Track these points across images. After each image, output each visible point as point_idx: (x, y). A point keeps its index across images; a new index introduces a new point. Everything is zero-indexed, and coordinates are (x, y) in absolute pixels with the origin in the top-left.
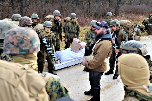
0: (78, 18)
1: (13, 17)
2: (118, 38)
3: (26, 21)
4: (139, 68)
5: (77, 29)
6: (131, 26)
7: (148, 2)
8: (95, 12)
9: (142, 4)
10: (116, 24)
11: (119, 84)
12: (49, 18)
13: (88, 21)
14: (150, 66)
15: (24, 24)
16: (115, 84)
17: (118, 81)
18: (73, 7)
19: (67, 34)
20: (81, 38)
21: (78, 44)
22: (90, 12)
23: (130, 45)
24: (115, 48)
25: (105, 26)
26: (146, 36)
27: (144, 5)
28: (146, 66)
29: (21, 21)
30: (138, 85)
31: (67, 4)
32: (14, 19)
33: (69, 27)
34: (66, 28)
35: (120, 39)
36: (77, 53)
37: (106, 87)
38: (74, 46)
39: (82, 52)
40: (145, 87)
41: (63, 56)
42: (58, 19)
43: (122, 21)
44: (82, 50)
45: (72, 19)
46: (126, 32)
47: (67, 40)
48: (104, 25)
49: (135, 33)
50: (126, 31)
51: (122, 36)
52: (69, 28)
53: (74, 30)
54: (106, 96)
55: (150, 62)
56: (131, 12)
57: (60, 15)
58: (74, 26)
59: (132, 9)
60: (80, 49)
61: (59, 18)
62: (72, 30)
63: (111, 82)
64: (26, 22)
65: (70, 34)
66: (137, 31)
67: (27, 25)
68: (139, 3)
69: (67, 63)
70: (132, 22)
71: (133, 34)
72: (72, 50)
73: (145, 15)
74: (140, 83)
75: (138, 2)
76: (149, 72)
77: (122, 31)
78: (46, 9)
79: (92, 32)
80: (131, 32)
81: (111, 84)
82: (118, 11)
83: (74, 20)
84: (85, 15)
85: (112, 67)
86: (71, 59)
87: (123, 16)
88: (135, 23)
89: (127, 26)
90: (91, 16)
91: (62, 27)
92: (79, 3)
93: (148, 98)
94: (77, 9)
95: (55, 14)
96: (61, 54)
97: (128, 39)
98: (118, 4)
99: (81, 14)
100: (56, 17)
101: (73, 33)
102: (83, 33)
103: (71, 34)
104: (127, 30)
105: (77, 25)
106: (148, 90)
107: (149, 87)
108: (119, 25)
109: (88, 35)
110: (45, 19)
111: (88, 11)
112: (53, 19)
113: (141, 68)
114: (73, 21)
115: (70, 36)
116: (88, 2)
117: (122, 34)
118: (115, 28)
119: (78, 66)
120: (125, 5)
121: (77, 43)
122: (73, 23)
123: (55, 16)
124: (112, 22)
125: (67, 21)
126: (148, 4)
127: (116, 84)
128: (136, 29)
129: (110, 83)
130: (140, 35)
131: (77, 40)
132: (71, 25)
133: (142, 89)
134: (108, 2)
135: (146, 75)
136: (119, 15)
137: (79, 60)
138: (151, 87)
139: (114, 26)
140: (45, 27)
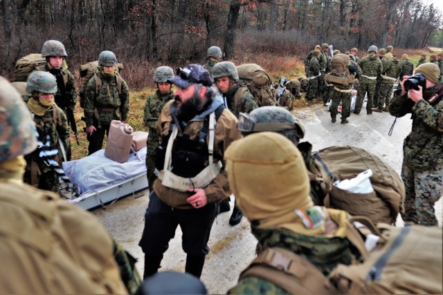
0: (121, 65)
5: (119, 95)
6: (265, 78)
7: (303, 23)
8: (171, 48)
9: (290, 28)
10: (229, 74)
11: (247, 237)
12: (29, 64)
16: (235, 237)
17: (244, 228)
18: (106, 36)
19: (91, 111)
20: (135, 122)
21: (127, 136)
22: (155, 50)
25: (203, 79)
26: (304, 106)
27: (294, 31)
28: (296, 156)
31: (86, 26)
33: (97, 89)
34: (86, 93)
36: (125, 164)
37: (214, 248)
38: (115, 143)
39: (138, 159)
40: (300, 213)
41: (83, 174)
42: (57, 67)
44: (138, 153)
45: (105, 68)
46: (254, 96)
47: (92, 128)
48: (200, 77)
49: (279, 101)
51: (243, 106)
52: (97, 92)
53: (111, 99)
54: (215, 273)
56: (264, 49)
57: (66, 54)
58: (110, 86)
59: (266, 42)
60: (131, 152)
62: (105, 99)
63: (226, 233)
65: (100, 109)
66: (281, 96)
68: (283, 25)
69: (95, 196)
71: (271, 100)
72: (109, 156)
73: (299, 57)
74: (288, 205)
75: (280, 24)
77: (244, 93)
78: (21, 41)
79: (161, 100)
80: (267, 95)
81: (227, 238)
82: (232, 45)
83: (110, 71)
84: (143, 57)
86: (109, 183)
87: (246, 58)
88: (277, 75)
89: (256, 80)
91: (74, 89)
92: (122, 25)
93: (313, 243)
94: (119, 42)
95: (48, 51)
96: (77, 169)
98: (229, 27)
99: (129, 56)
100: (53, 61)
101: (111, 106)
102: (138, 107)
103: (103, 110)
104: (256, 90)
105: (120, 84)
106: (306, 221)
107: (308, 213)
108: (237, 78)
109: (151, 109)
110: (17, 68)
111: (152, 47)
112: (43, 66)
113: (286, 162)
114: (107, 74)
115: (102, 115)
116: (149, 20)
117: (243, 100)
119: (130, 200)
120: (248, 32)
121: (121, 135)
122: (107, 78)
123: (48, 58)
125: (88, 73)
126: (303, 28)
127: (238, 237)
128: (280, 91)
129: (222, 237)
130: (290, 106)
131: (122, 125)
132: (102, 83)
134: (205, 23)
135: (300, 182)
136: (234, 57)
137: (132, 184)
138: (315, 213)
139: (223, 78)
140: (38, 92)
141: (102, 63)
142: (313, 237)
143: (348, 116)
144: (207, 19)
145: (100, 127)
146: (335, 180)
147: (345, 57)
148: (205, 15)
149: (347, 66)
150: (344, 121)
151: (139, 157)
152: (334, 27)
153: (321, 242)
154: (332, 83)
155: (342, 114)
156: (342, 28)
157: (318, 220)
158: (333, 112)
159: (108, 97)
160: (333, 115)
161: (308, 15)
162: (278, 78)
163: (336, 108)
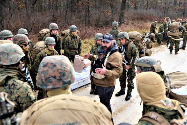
1: (2, 34)
2: (127, 52)
3: (22, 39)
4: (156, 85)
5: (78, 44)
6: (141, 38)
7: (156, 5)
8: (96, 20)
9: (150, 8)
11: (133, 106)
12: (44, 32)
13: (89, 32)
14: (165, 82)
15: (20, 43)
17: (132, 102)
19: (67, 51)
21: (82, 62)
22: (89, 21)
23: (144, 62)
24: (125, 65)
26: (157, 46)
27: (152, 9)
29: (16, 39)
30: (156, 100)
32: (3, 37)
33: (69, 42)
34: (65, 43)
35: (130, 53)
37: (119, 110)
39: (86, 71)
40: (162, 101)
42: (55, 34)
43: (131, 33)
44: (86, 69)
45: (73, 33)
46: (136, 46)
47: (67, 58)
50: (135, 44)
51: (131, 50)
52: (69, 43)
53: (75, 46)
55: (164, 78)
57: (58, 29)
58: (75, 40)
59: (139, 15)
60: (83, 68)
61: (56, 32)
62: (72, 46)
63: (124, 104)
64: (22, 41)
65: (70, 50)
66: (147, 42)
67: (23, 44)
68: (147, 7)
70: (141, 31)
71: (143, 47)
74: (158, 98)
75: (145, 6)
76: (165, 87)
77: (132, 44)
78: (34, 19)
79: (98, 47)
80: (142, 45)
81: (124, 106)
82: (123, 17)
84: (84, 24)
85: (123, 86)
88: (144, 32)
89: (137, 39)
90: (91, 25)
91: (61, 42)
93: (165, 111)
94: (74, 18)
95: (51, 28)
97: (138, 53)
98: (122, 10)
100: (53, 32)
101: (75, 49)
103: (72, 50)
104: (137, 43)
105: (78, 40)
106: (165, 104)
107: (165, 101)
108: (128, 38)
109: (93, 51)
110: (39, 35)
111: (87, 20)
112: (49, 34)
113: (158, 84)
114: (73, 35)
115: (71, 52)
116: (87, 8)
117: (132, 48)
118: (123, 42)
121: (79, 61)
122: (73, 37)
123: (51, 30)
124: (120, 35)
125: (65, 35)
126: (156, 8)
127: (129, 106)
128: (146, 40)
129: (122, 106)
130: (151, 46)
131: (80, 57)
132: (72, 39)
133: (160, 103)
134: (111, 8)
136: (124, 23)
137: (84, 82)
138: (168, 101)
139: (122, 39)
140: (48, 44)
141: (71, 30)
142: (165, 109)
143: (178, 51)
144: (112, 6)
145: (70, 57)
146: (172, 88)
147: (176, 24)
148: (111, 5)
149: (178, 28)
150: (176, 53)
151: (87, 70)
152: (171, 7)
153: (168, 111)
154: (171, 36)
155: (175, 50)
156: (175, 7)
157: (169, 103)
158: (171, 49)
159: (74, 45)
160: (171, 50)
161: (159, 2)
162: (144, 33)
163: (172, 47)
